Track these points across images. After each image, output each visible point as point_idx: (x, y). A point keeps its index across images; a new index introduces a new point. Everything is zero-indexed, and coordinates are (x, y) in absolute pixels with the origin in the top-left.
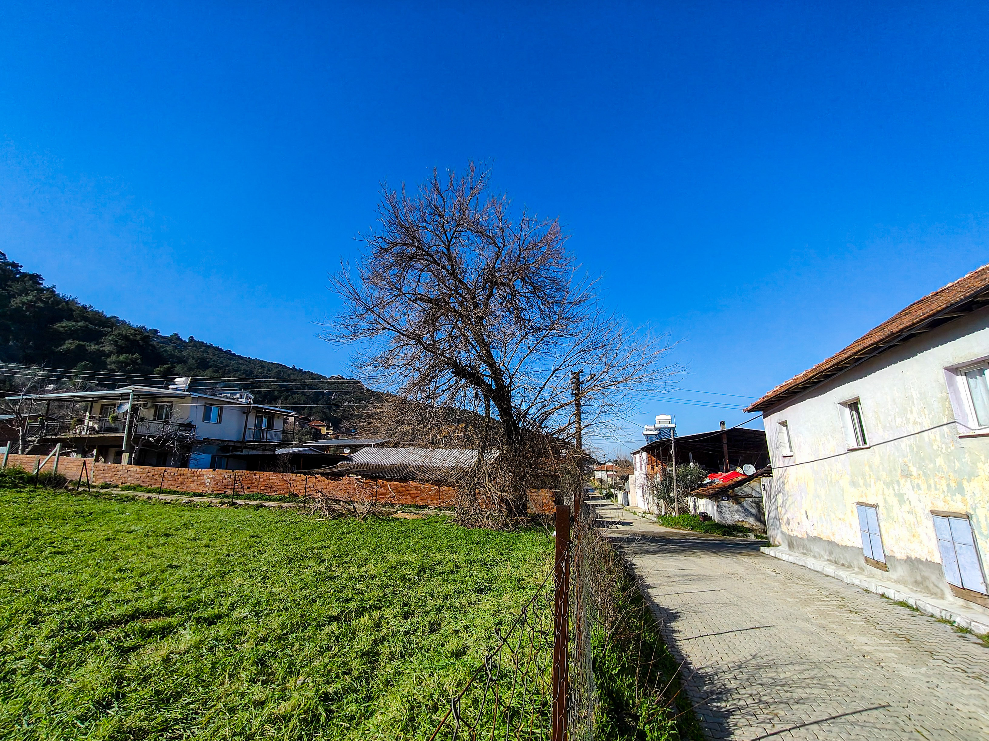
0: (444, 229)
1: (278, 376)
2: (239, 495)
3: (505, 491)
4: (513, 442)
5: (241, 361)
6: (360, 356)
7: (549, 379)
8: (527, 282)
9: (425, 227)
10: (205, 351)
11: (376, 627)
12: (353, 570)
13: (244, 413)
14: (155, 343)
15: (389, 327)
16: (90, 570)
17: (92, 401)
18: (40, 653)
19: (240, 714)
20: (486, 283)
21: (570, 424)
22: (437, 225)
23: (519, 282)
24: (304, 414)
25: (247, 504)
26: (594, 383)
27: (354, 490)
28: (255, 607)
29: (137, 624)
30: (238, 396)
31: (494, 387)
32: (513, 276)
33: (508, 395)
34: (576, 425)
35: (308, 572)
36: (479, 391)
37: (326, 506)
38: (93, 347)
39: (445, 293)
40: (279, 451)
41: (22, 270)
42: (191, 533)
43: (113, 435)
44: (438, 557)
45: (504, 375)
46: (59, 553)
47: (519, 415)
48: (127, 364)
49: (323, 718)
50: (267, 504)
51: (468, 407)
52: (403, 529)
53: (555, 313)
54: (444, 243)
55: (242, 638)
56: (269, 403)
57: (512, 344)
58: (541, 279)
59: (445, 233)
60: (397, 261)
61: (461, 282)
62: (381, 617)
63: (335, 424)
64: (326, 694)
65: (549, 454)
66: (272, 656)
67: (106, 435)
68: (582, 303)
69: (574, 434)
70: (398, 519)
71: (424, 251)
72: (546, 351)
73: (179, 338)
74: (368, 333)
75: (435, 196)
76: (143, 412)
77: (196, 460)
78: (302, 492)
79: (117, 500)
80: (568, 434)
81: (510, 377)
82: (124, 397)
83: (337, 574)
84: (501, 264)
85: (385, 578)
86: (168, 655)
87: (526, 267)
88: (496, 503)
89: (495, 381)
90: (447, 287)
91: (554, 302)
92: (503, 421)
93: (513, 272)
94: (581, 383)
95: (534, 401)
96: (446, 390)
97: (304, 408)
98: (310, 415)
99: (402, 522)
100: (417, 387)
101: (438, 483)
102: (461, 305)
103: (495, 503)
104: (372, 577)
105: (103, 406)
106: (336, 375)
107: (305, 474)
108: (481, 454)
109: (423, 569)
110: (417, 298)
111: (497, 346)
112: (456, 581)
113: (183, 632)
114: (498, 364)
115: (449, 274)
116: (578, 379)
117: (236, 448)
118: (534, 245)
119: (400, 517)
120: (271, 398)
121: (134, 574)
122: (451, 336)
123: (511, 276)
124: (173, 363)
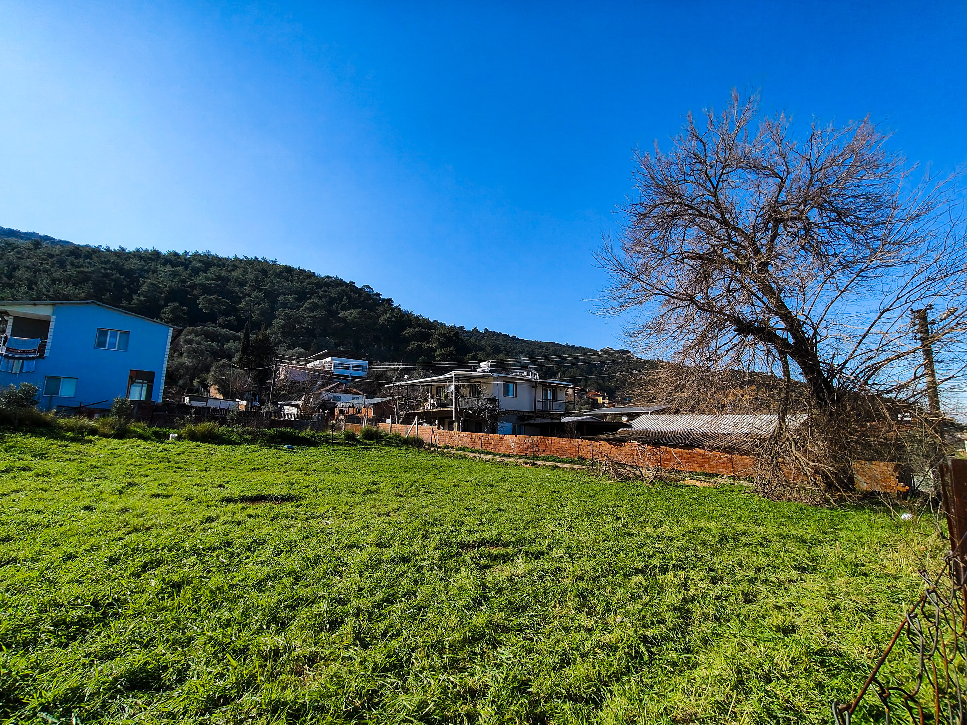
0: (708, 176)
1: (555, 353)
2: (537, 457)
3: (819, 461)
4: (826, 403)
5: (524, 344)
6: (630, 326)
7: (874, 323)
8: (826, 209)
9: (685, 180)
10: (497, 339)
11: (683, 586)
12: (649, 530)
13: (533, 387)
14: (463, 337)
15: (657, 291)
16: (449, 507)
17: (430, 385)
18: (433, 558)
19: (573, 634)
20: (769, 222)
21: (916, 378)
22: (698, 174)
23: (816, 211)
24: (580, 386)
25: (545, 465)
26: (956, 321)
27: (638, 455)
28: (568, 550)
29: (485, 550)
30: (525, 373)
31: (791, 341)
32: (805, 206)
33: (812, 349)
34: (927, 379)
35: (607, 527)
36: (772, 347)
37: (613, 469)
38: (426, 345)
39: (717, 245)
40: (565, 420)
41: (382, 297)
42: (507, 486)
43: (446, 409)
44: (741, 527)
45: (805, 326)
46: (429, 493)
47: (832, 373)
48: (448, 356)
49: (646, 657)
50: (560, 465)
51: (759, 367)
52: (695, 496)
53: (875, 238)
54: (709, 191)
55: (563, 573)
56: (550, 378)
57: (812, 288)
58: (849, 200)
59: (709, 180)
60: (658, 224)
61: (735, 229)
62: (687, 578)
63: (610, 393)
64: (645, 636)
65: (885, 418)
66: (590, 593)
67: (443, 409)
68: (922, 218)
69: (925, 390)
70: (687, 486)
71: (687, 205)
72: (867, 289)
73: (478, 331)
74: (637, 302)
75: (695, 143)
76: (463, 391)
77: (502, 427)
78: (589, 456)
79: (455, 458)
80: (914, 391)
81: (813, 327)
82: (450, 380)
83: (634, 531)
84: (787, 196)
85: (684, 541)
86: (511, 577)
87: (824, 190)
88: (809, 474)
89: (791, 333)
90: (718, 238)
91: (873, 225)
92: (810, 380)
93: (805, 202)
94: (930, 323)
95: (854, 352)
96: (728, 351)
97: (580, 380)
98: (586, 386)
99: (693, 489)
100: (694, 350)
101: (730, 450)
102: (737, 254)
103: (806, 474)
104: (671, 539)
105: (437, 388)
106: (606, 348)
107: (589, 440)
108: (782, 419)
109: (724, 538)
110: (683, 257)
111: (790, 293)
112: (767, 555)
113: (518, 561)
114: (794, 313)
115: (719, 223)
116: (924, 319)
117: (530, 418)
118: (834, 160)
119: (689, 484)
120: (552, 374)
121: (476, 512)
122: (728, 290)
123: (802, 207)
124: (476, 351)
